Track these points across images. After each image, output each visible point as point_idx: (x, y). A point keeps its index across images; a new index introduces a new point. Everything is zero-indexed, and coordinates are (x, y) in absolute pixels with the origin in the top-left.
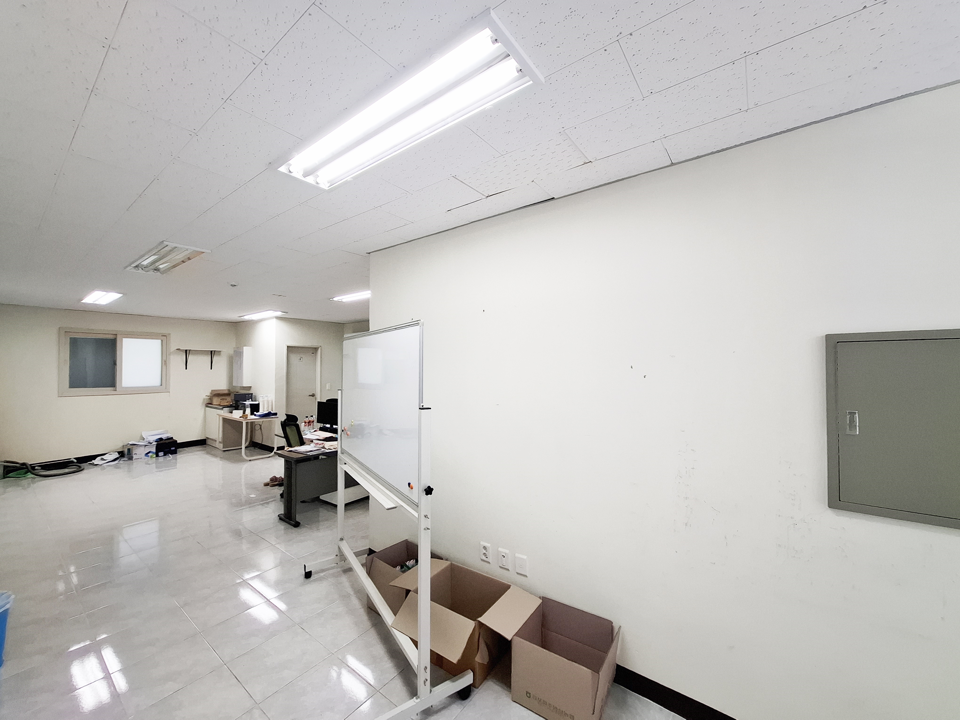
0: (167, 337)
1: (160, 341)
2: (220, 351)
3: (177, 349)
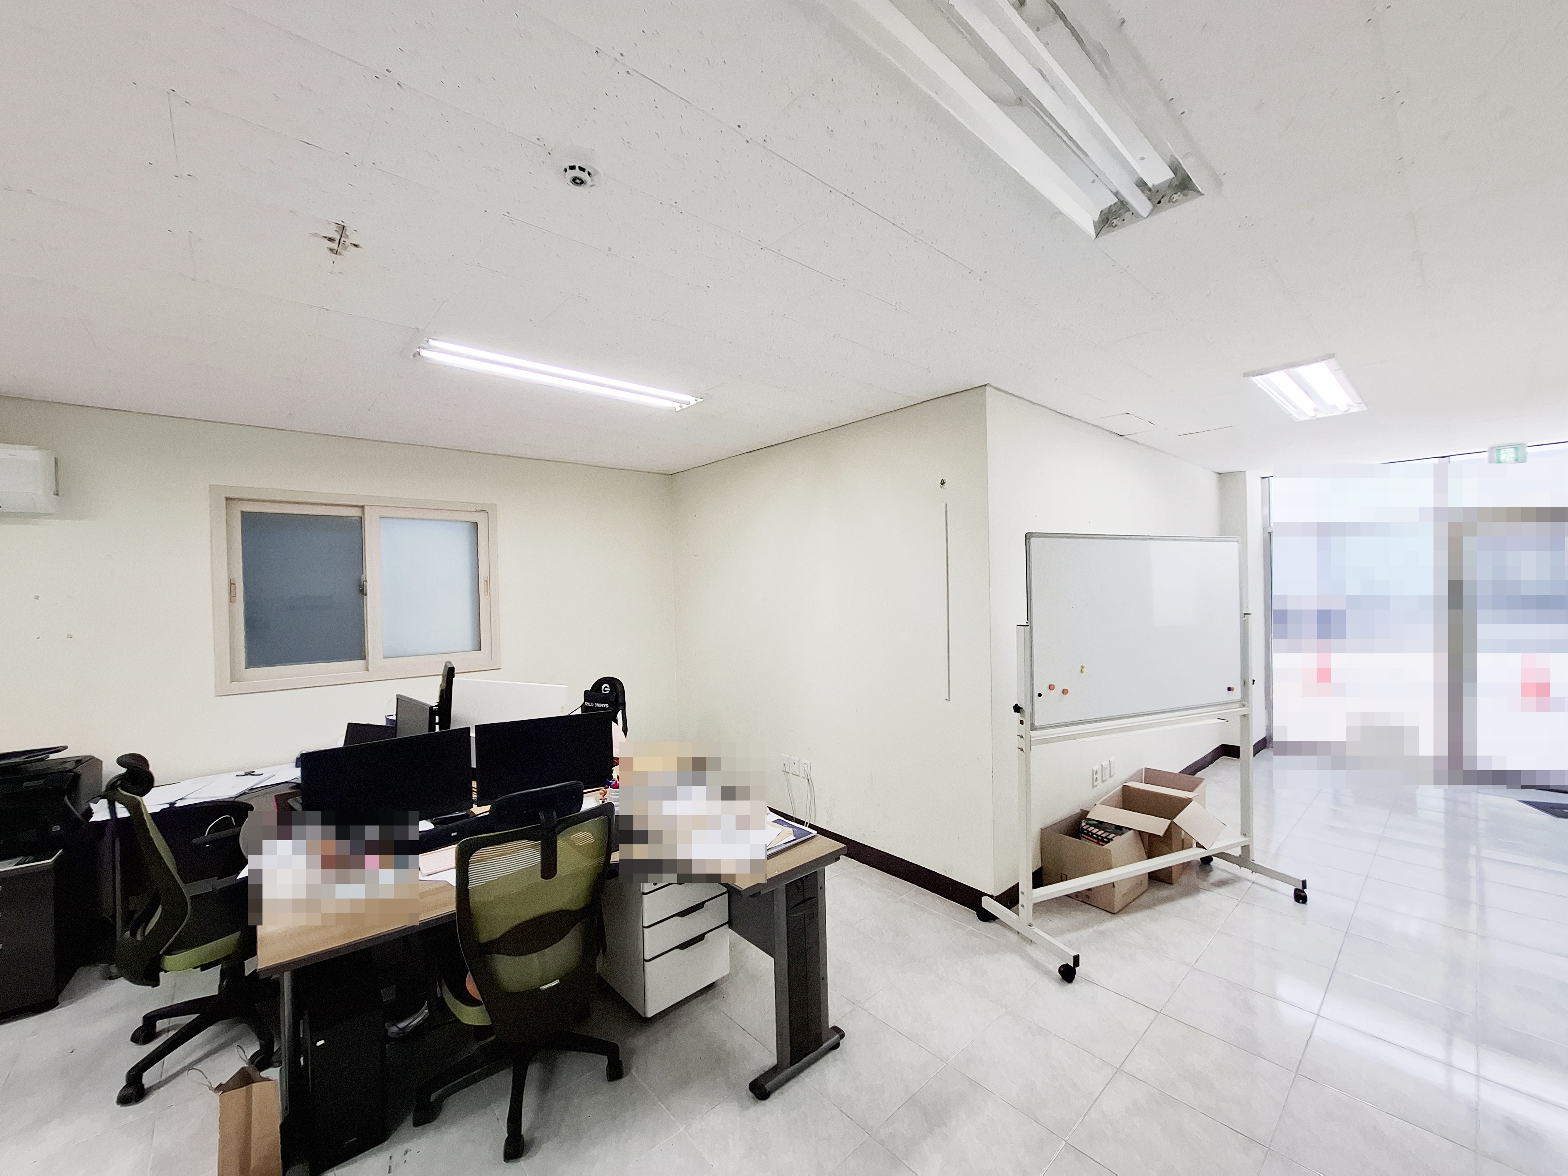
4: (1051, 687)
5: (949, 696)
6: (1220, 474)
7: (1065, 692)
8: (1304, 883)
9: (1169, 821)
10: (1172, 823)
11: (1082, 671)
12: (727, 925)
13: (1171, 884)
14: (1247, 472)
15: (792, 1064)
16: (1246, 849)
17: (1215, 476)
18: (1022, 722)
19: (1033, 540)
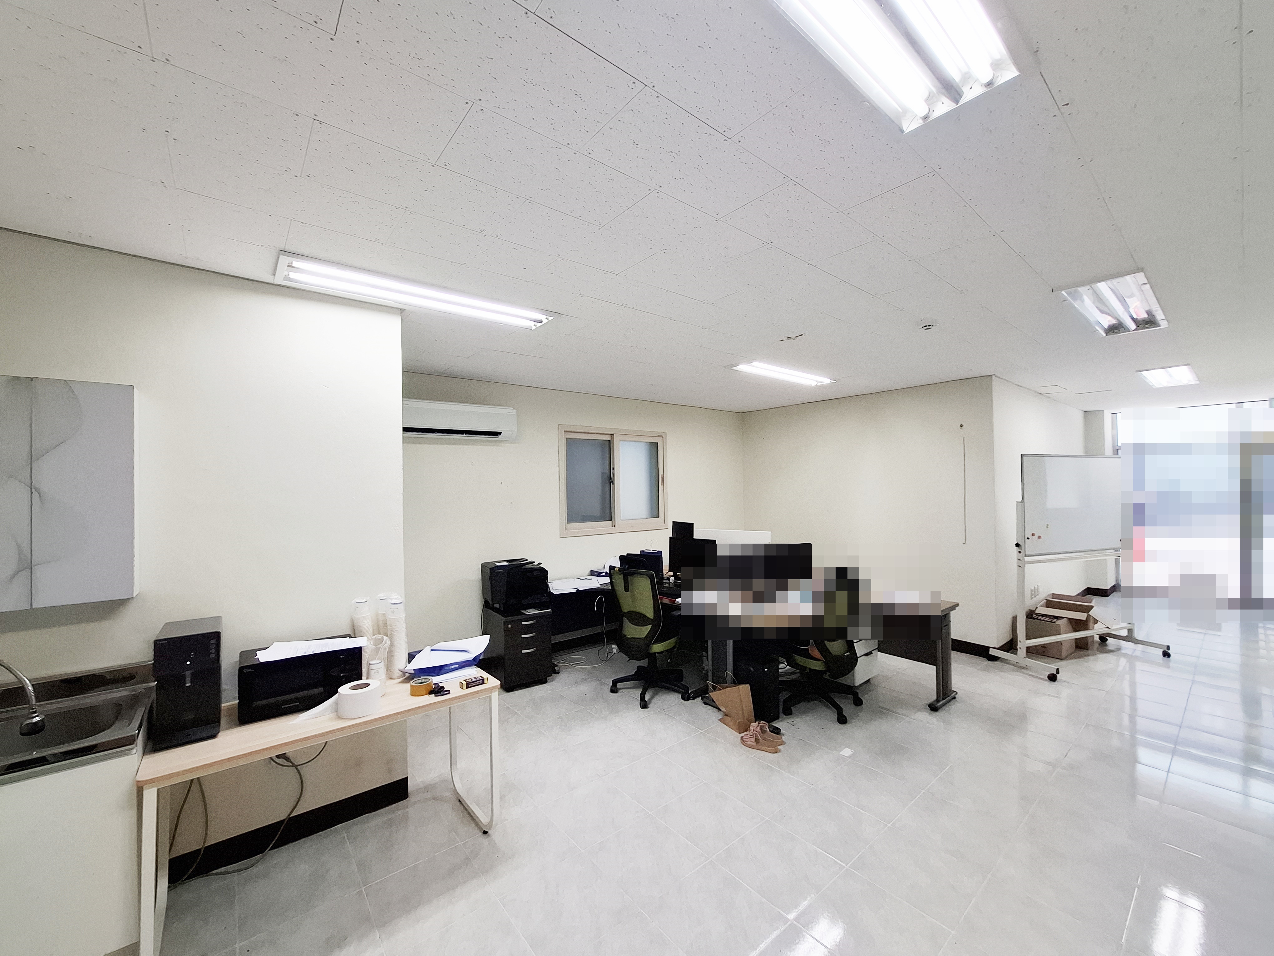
4: (1033, 535)
5: (966, 541)
6: (1085, 411)
7: (1039, 537)
8: (1168, 648)
9: (1086, 614)
10: (1088, 615)
11: (1047, 527)
12: (877, 650)
13: (1087, 649)
14: (1105, 411)
15: (943, 699)
16: (1130, 631)
17: (1083, 413)
18: (1020, 552)
19: (1024, 458)
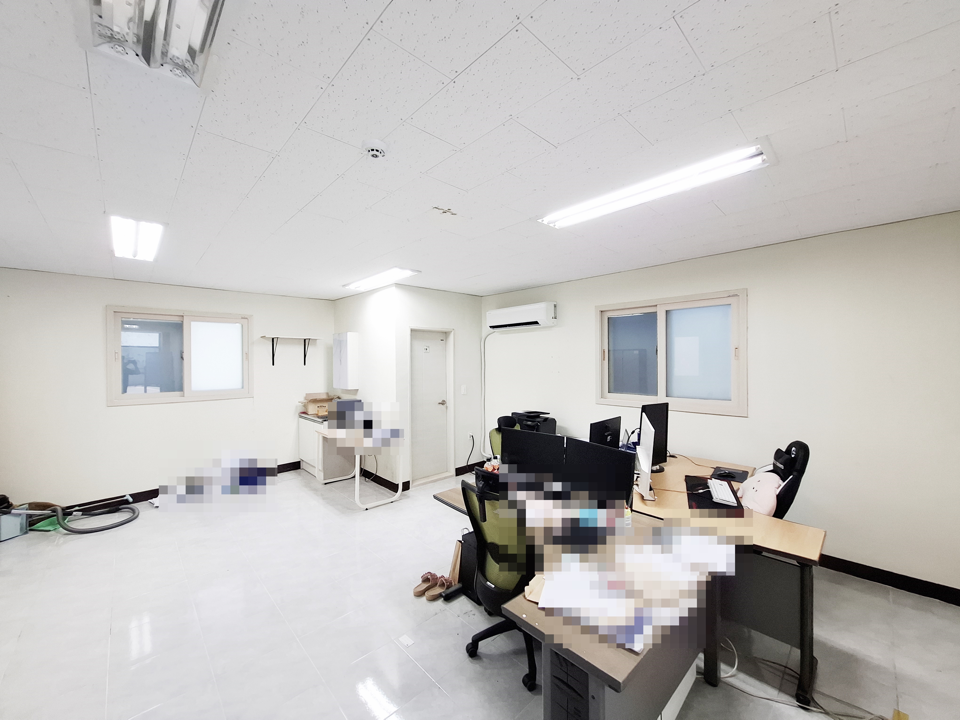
0: (249, 319)
1: (238, 326)
2: (316, 340)
3: (261, 337)
